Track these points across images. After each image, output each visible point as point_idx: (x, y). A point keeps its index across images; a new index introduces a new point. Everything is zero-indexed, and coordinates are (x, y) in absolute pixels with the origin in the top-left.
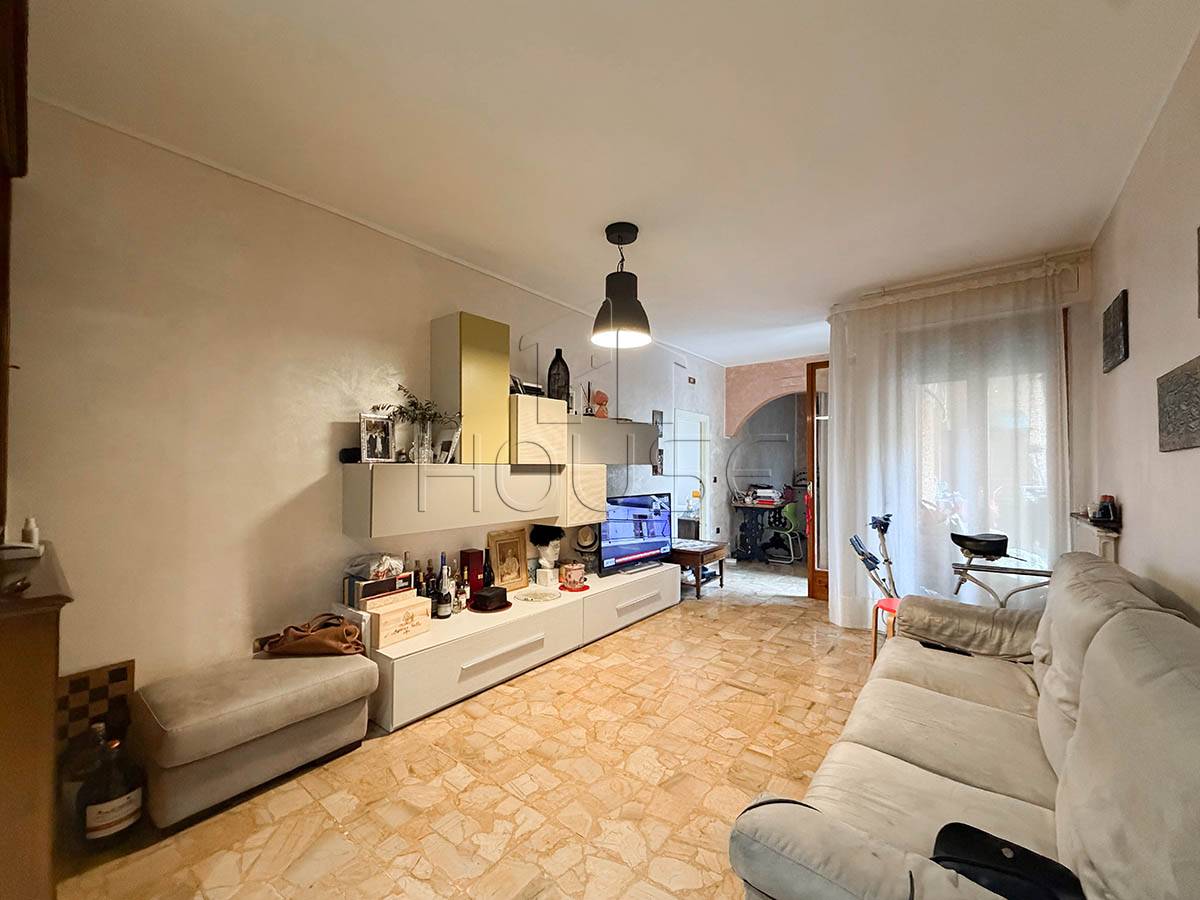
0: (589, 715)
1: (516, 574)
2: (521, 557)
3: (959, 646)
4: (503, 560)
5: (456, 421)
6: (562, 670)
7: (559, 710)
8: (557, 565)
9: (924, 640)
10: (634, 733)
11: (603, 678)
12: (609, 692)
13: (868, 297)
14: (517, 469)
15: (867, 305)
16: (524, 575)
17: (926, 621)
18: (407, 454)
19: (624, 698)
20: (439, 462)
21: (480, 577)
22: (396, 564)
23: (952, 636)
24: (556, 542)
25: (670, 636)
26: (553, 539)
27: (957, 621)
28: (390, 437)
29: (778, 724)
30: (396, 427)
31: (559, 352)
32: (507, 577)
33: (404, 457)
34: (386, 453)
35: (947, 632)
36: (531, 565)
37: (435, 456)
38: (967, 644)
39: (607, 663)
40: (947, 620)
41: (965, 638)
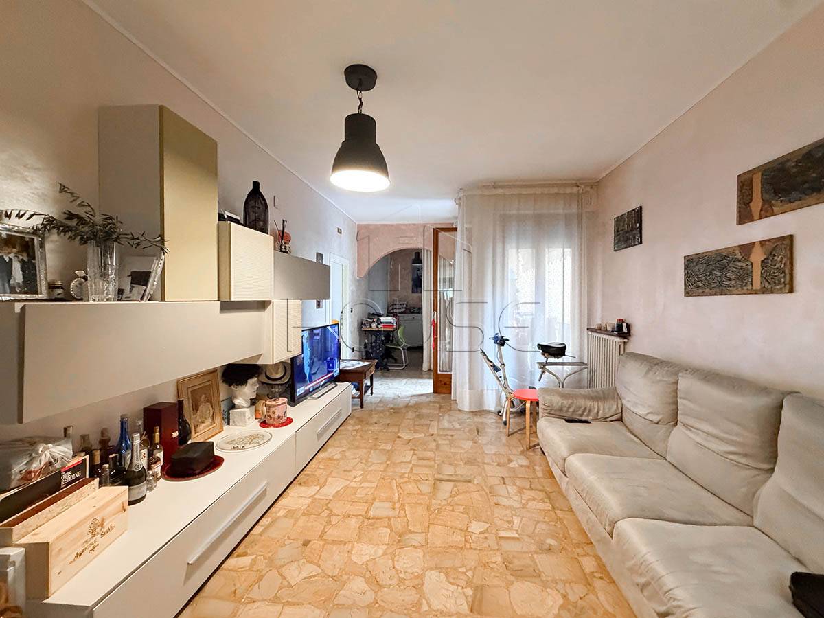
0: (354, 558)
1: (210, 420)
2: (214, 400)
3: (577, 418)
4: (196, 408)
5: (160, 245)
6: (290, 513)
7: (319, 566)
8: (253, 402)
9: (567, 418)
10: (410, 561)
11: (339, 508)
12: (353, 523)
13: (486, 187)
14: (228, 306)
15: (487, 193)
16: (218, 420)
17: (560, 404)
18: (66, 288)
19: (372, 525)
20: (128, 299)
21: (175, 434)
22: (61, 452)
23: (574, 411)
24: (255, 379)
25: (366, 448)
26: (251, 377)
27: (575, 402)
28: (37, 262)
29: (498, 504)
30: (48, 246)
31: (256, 185)
32: (201, 427)
33: (62, 293)
34: (30, 284)
35: (571, 410)
36: (224, 406)
37: (121, 291)
38: (581, 415)
39: (330, 490)
40: (570, 401)
41: (580, 412)
